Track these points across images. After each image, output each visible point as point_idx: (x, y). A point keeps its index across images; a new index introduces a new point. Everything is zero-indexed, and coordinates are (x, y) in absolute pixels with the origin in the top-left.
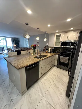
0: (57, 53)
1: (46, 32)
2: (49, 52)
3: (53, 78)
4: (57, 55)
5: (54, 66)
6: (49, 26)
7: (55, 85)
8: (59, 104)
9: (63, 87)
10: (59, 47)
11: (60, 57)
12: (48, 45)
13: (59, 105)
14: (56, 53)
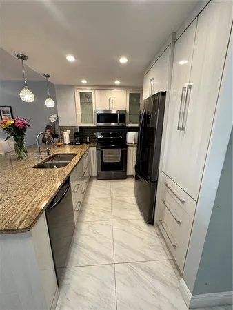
0: (90, 143)
1: (48, 76)
2: (66, 144)
3: (105, 208)
4: (94, 149)
5: (91, 178)
6: (71, 58)
7: (121, 219)
8: (147, 246)
9: (135, 213)
10: (93, 125)
11: (102, 152)
12: (57, 122)
13: (149, 249)
14: (87, 143)
